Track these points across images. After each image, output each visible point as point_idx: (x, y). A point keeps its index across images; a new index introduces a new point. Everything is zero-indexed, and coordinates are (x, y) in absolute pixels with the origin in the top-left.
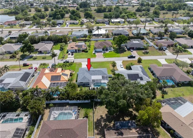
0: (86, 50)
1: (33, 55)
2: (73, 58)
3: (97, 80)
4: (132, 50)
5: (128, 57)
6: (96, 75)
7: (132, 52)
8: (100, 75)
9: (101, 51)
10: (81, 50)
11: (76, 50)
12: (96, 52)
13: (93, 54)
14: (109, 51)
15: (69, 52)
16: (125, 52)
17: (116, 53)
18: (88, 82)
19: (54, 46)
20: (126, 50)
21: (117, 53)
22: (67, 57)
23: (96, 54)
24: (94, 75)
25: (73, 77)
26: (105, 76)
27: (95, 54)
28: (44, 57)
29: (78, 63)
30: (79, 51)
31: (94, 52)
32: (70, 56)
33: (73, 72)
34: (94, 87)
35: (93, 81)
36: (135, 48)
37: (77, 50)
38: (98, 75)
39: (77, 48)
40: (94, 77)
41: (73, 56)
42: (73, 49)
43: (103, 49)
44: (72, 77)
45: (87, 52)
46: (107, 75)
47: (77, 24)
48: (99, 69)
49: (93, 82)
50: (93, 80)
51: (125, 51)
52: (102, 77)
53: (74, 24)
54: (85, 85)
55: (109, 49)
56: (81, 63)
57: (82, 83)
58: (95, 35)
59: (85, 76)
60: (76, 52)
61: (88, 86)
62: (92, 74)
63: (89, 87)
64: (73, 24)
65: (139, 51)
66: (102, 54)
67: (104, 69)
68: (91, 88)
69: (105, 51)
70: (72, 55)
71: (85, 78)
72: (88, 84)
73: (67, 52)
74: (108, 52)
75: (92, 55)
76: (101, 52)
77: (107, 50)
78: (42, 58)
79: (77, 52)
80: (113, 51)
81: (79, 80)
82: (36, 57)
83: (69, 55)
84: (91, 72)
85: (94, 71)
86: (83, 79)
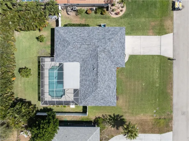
6: (82, 75)
24: (83, 69)
38: (81, 80)
59: (69, 44)
84: (90, 60)
85: (94, 69)
86: (62, 40)
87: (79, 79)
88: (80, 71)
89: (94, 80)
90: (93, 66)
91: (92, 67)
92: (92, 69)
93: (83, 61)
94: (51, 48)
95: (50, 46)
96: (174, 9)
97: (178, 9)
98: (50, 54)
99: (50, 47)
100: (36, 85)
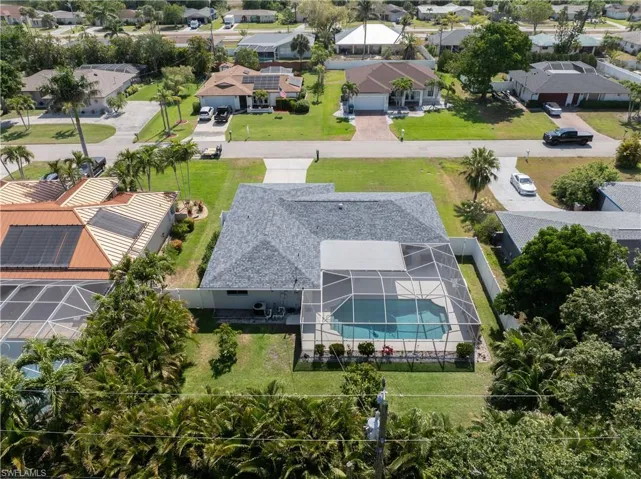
0: (300, 102)
1: (13, 121)
2: (222, 138)
3: (367, 277)
4: (556, 109)
5: (545, 137)
6: (358, 235)
7: (558, 116)
8: (389, 237)
9: (380, 108)
10: (272, 99)
11: (243, 99)
12: (351, 112)
13: (334, 123)
14: (426, 108)
15: (205, 109)
16: (516, 119)
17: (467, 118)
18: (290, 287)
19: (136, 86)
20: (522, 110)
21: (474, 118)
22: (191, 133)
23: (352, 123)
24: (342, 233)
25: (184, 245)
26: (429, 246)
27: (346, 120)
28: (65, 129)
29: (240, 163)
30: (260, 103)
31: (340, 113)
32: (209, 127)
33: (200, 210)
34: (338, 340)
35: (335, 281)
36: (569, 100)
37: (250, 102)
38: (374, 236)
39: (248, 90)
40: (338, 254)
41: (224, 128)
42: (228, 92)
43: (392, 103)
44: (177, 242)
45: (303, 110)
46: (439, 238)
47: (272, 22)
48: (380, 196)
49: (329, 293)
50: (329, 277)
51: (519, 113)
52: (406, 250)
53: (257, 20)
54: (261, 313)
55: (426, 103)
56: (263, 164)
57: (245, 292)
58: (345, 51)
59: (266, 244)
60: (246, 112)
61: (290, 321)
62: (321, 231)
63: (296, 330)
64: (252, 22)
65: (593, 114)
66: (389, 120)
67: (412, 194)
68: (308, 343)
69: (403, 109)
70: (220, 121)
71: (264, 252)
72: (291, 303)
73: (197, 111)
74: (420, 114)
75: (331, 128)
76: (382, 113)
77: (413, 105)
78: (54, 133)
79: (250, 110)
80: (449, 109)
81: (221, 267)
82: (22, 129)
83: (203, 121)
84: (315, 216)
85: (340, 208)
86: (248, 265)
87: (371, 242)
88: (346, 239)
89: (370, 208)
90: (331, 211)
91: (333, 213)
92: (340, 212)
93: (316, 233)
94: (264, 332)
95: (255, 335)
96: (216, 156)
97: (219, 150)
98: (287, 336)
99: (261, 335)
100: (410, 377)
